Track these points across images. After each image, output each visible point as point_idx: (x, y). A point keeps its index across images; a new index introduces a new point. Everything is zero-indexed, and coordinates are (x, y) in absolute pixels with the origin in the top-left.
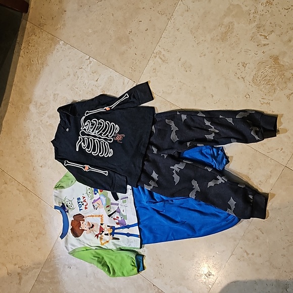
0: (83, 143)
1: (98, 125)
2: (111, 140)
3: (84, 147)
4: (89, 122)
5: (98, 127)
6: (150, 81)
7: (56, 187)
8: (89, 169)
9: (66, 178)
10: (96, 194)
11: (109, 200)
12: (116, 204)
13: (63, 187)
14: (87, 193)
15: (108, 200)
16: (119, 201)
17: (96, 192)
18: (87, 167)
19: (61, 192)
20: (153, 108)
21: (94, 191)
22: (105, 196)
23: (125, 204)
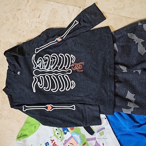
0: (39, 83)
1: (52, 59)
2: (69, 71)
3: (41, 86)
4: (41, 59)
5: (52, 62)
6: (97, 2)
7: (18, 138)
8: (53, 108)
9: (27, 125)
10: (65, 133)
11: (84, 136)
12: (92, 139)
13: (25, 136)
14: (55, 135)
15: (82, 136)
16: (96, 135)
17: (66, 131)
18: (49, 106)
19: (24, 141)
20: (107, 28)
21: (64, 131)
22: (78, 133)
23: (103, 136)
